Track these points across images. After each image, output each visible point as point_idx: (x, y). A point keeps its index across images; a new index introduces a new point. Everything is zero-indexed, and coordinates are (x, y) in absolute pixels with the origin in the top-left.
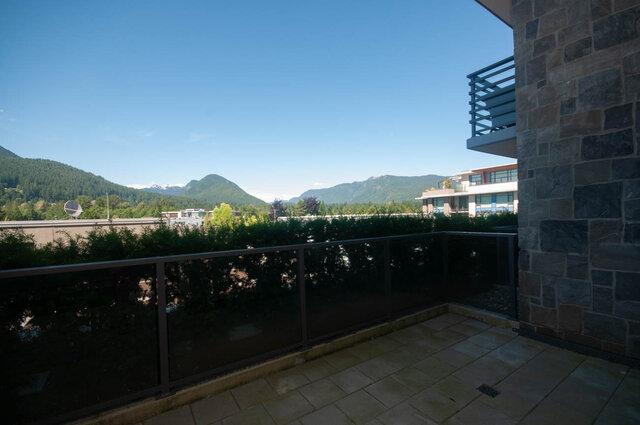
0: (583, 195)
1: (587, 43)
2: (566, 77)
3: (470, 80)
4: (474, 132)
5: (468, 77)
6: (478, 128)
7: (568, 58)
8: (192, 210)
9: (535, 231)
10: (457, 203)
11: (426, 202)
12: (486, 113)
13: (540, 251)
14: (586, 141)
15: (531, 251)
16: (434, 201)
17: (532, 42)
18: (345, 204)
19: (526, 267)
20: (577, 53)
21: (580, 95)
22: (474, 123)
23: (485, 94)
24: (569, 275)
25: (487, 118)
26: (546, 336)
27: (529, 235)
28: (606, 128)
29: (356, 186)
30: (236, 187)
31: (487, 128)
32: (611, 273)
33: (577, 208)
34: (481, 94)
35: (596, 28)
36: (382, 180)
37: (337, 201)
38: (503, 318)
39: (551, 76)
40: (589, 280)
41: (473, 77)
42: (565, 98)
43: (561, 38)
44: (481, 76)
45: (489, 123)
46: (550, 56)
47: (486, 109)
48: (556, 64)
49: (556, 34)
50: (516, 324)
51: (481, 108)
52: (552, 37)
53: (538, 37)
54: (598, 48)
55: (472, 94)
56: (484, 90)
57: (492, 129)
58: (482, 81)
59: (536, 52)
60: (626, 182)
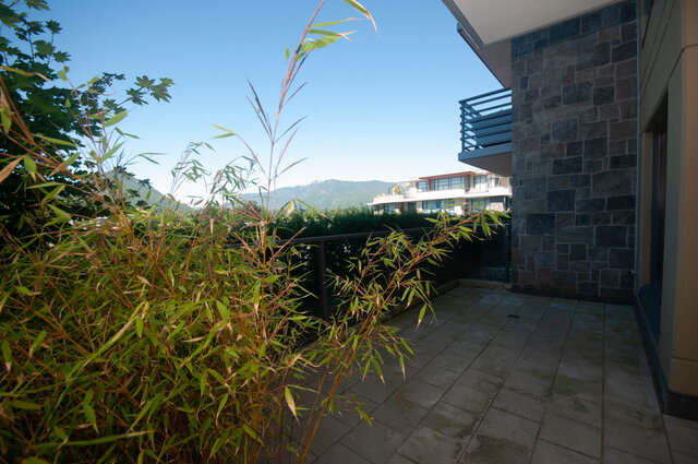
0: (553, 197)
1: (559, 99)
2: (545, 119)
3: (461, 105)
4: (464, 148)
5: (460, 102)
6: (466, 145)
7: (546, 107)
9: (523, 221)
10: (406, 208)
12: (471, 134)
13: (525, 235)
14: (555, 162)
15: (520, 235)
17: (524, 91)
19: (516, 246)
20: (552, 104)
21: (554, 133)
22: (463, 140)
23: (471, 118)
24: (544, 249)
25: (473, 138)
26: (529, 290)
27: (520, 225)
28: (568, 154)
31: (472, 146)
32: (567, 246)
33: (549, 205)
34: (468, 118)
35: (564, 90)
36: (326, 184)
38: (500, 283)
39: (536, 117)
40: (555, 250)
41: (463, 102)
42: (544, 133)
43: (543, 93)
44: (469, 103)
45: (474, 143)
46: (536, 104)
47: (471, 130)
48: (538, 110)
49: (540, 89)
50: (509, 286)
51: (469, 129)
52: (537, 91)
53: (528, 89)
54: (565, 103)
55: (463, 117)
56: (470, 115)
57: (477, 147)
58: (470, 107)
59: (527, 99)
60: (577, 189)
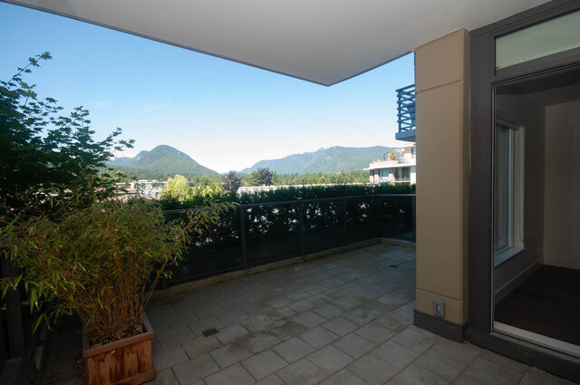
3: (397, 93)
4: (400, 129)
5: (396, 91)
6: (403, 126)
8: (145, 181)
10: (400, 173)
11: (373, 172)
12: (409, 115)
16: (380, 172)
18: (297, 174)
22: (400, 122)
23: (410, 102)
29: (307, 156)
30: (188, 158)
36: (332, 151)
37: (289, 171)
41: (400, 91)
44: (406, 91)
47: (409, 113)
51: (406, 112)
55: (399, 103)
